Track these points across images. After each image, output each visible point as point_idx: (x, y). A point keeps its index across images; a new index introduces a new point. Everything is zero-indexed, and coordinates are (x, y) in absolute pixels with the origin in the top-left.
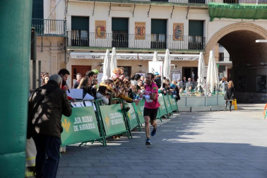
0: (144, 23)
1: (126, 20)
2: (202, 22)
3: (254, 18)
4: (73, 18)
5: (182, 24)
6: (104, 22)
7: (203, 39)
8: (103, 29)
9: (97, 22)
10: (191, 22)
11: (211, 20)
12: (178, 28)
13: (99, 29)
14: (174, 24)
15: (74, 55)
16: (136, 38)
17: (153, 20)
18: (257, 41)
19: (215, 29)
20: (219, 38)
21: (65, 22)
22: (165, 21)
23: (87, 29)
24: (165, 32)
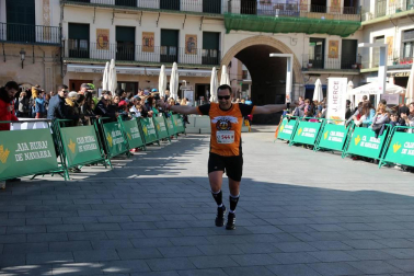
0: (153, 34)
1: (133, 29)
2: (217, 35)
3: (274, 32)
4: (71, 25)
5: (196, 36)
6: (107, 31)
7: (218, 52)
8: (106, 39)
9: (98, 30)
10: (204, 33)
11: (227, 32)
12: (191, 40)
13: (101, 38)
14: (187, 36)
15: (71, 68)
16: (144, 50)
17: (163, 31)
18: (271, 55)
19: (231, 42)
20: (236, 53)
21: (61, 29)
22: (176, 32)
23: (87, 38)
24: (176, 44)
